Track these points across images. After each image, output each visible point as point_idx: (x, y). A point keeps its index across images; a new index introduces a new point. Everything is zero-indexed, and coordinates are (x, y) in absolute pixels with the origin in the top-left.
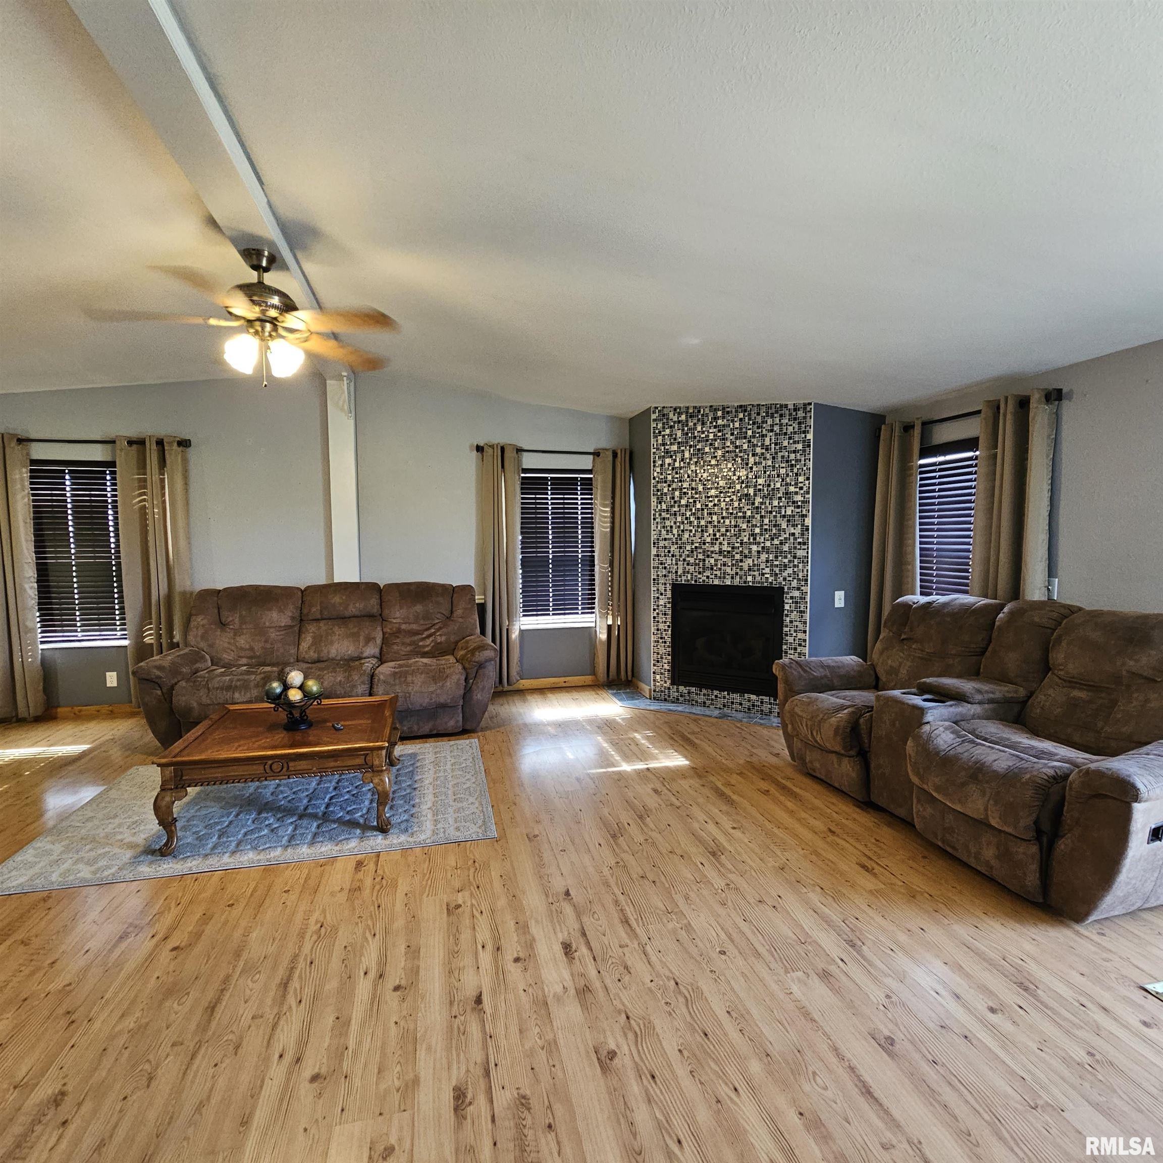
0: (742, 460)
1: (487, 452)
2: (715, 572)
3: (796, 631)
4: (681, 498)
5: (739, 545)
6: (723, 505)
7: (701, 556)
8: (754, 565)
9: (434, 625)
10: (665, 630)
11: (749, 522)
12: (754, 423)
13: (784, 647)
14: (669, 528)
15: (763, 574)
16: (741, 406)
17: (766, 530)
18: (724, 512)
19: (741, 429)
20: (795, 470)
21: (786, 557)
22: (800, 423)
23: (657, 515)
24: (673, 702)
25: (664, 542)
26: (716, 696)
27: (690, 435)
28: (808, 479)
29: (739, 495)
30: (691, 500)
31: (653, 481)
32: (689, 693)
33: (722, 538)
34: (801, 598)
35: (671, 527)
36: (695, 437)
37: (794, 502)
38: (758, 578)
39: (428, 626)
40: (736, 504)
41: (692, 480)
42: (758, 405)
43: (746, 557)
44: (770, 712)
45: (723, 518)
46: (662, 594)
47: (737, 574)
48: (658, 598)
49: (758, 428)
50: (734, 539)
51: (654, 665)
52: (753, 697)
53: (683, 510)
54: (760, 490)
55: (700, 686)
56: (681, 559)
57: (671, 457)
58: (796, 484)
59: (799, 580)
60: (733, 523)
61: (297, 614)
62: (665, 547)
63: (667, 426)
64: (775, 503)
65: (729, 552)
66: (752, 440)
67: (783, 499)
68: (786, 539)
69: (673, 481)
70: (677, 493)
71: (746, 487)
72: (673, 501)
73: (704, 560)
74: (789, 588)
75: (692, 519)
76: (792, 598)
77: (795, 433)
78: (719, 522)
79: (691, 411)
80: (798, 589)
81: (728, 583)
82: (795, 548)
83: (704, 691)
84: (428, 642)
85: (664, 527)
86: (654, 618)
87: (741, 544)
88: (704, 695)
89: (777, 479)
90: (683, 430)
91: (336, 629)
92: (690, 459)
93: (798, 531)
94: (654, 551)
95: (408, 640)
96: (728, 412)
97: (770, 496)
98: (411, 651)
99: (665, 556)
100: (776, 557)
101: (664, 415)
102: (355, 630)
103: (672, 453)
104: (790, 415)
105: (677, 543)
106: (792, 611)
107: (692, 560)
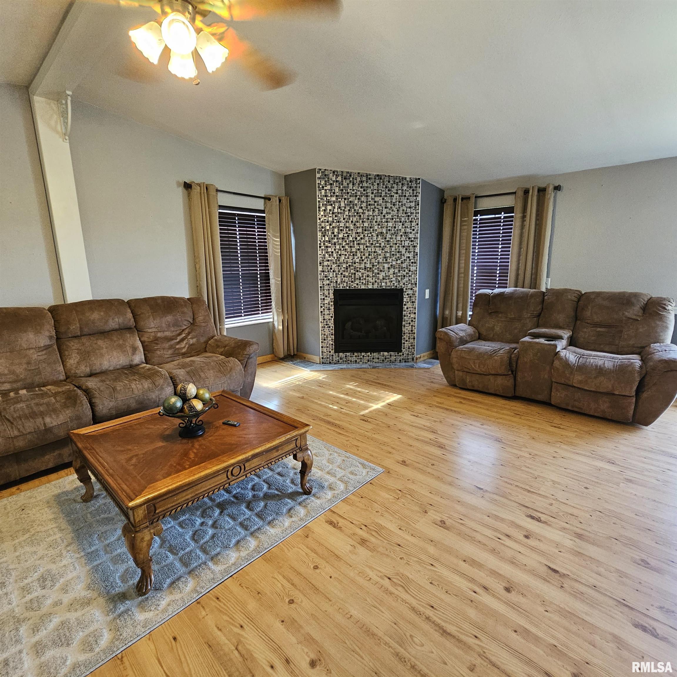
0: (379, 210)
1: (195, 189)
2: (362, 281)
3: (410, 313)
4: (339, 233)
5: (376, 264)
6: (367, 238)
7: (352, 271)
8: (386, 276)
9: (183, 330)
10: (329, 319)
11: (383, 249)
12: (386, 187)
13: (403, 323)
14: (330, 253)
15: (391, 281)
16: (378, 175)
17: (393, 255)
18: (367, 243)
19: (378, 190)
20: (410, 218)
21: (405, 271)
22: (413, 190)
23: (322, 245)
24: (335, 364)
25: (327, 262)
26: (363, 356)
27: (344, 191)
28: (418, 224)
29: (377, 232)
30: (346, 235)
31: (318, 221)
32: (346, 356)
33: (366, 259)
34: (413, 294)
35: (332, 252)
36: (348, 193)
37: (409, 238)
38: (389, 284)
39: (178, 332)
40: (375, 238)
41: (347, 222)
42: (389, 176)
43: (381, 271)
44: (396, 361)
45: (367, 247)
46: (326, 296)
47: (376, 282)
48: (324, 299)
49: (389, 190)
50: (373, 260)
51: (322, 342)
52: (386, 353)
53: (340, 241)
54: (389, 230)
55: (353, 351)
56: (340, 273)
57: (331, 205)
58: (411, 227)
59: (412, 284)
60: (373, 250)
62: (328, 266)
63: (328, 184)
64: (399, 238)
65: (370, 268)
66: (385, 198)
67: (403, 236)
68: (405, 260)
69: (333, 222)
70: (336, 230)
71: (381, 227)
72: (333, 235)
73: (355, 274)
74: (406, 289)
75: (347, 247)
76: (408, 294)
77: (410, 196)
78: (364, 249)
79: (345, 174)
80: (411, 289)
81: (370, 287)
82: (410, 265)
83: (356, 354)
84: (183, 345)
85: (327, 252)
86: (321, 312)
87: (378, 263)
88: (356, 356)
89: (399, 224)
90: (340, 187)
92: (345, 208)
93: (411, 255)
94: (320, 268)
95: (167, 345)
96: (370, 179)
97: (396, 234)
98: (172, 354)
99: (328, 271)
100: (399, 271)
101: (325, 175)
103: (332, 203)
104: (408, 184)
105: (336, 263)
106: (408, 302)
107: (347, 274)
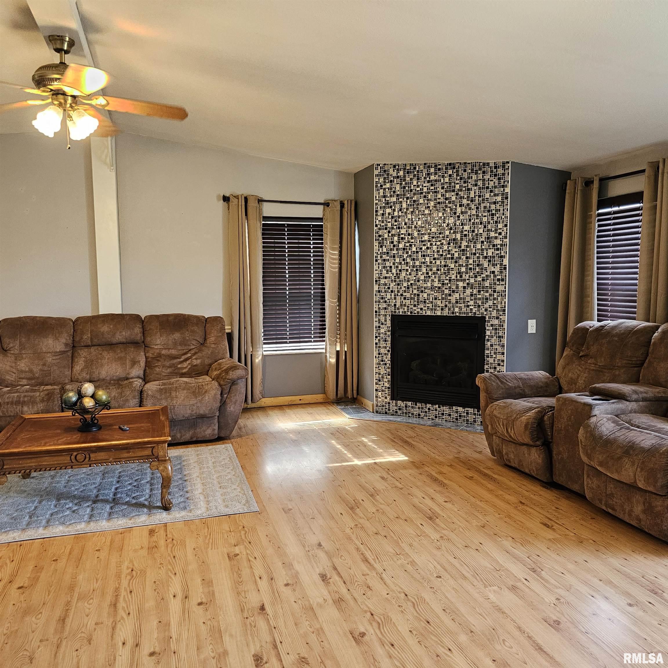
0: (451, 210)
1: (232, 202)
2: (428, 305)
3: (495, 353)
4: (399, 242)
5: (448, 281)
6: (435, 248)
7: (415, 292)
8: (460, 299)
9: (190, 350)
10: (385, 354)
11: (456, 262)
12: (461, 179)
13: (486, 367)
14: (388, 268)
15: (468, 306)
16: (450, 164)
17: (471, 269)
18: (436, 254)
19: (450, 183)
20: (495, 218)
21: (487, 292)
22: (499, 179)
23: (379, 258)
24: (392, 415)
25: (384, 280)
26: (429, 409)
27: (407, 188)
28: (506, 226)
29: (448, 239)
30: (408, 244)
31: (375, 228)
32: (406, 406)
33: (433, 276)
34: (500, 326)
35: (391, 267)
36: (411, 191)
37: (494, 246)
38: (464, 310)
39: (184, 351)
40: (445, 247)
41: (409, 227)
42: (465, 163)
43: (453, 291)
44: (475, 421)
45: (434, 259)
46: (382, 324)
47: (446, 306)
48: (379, 327)
49: (465, 182)
50: (443, 277)
51: (376, 384)
52: (460, 409)
53: (401, 252)
54: (465, 235)
55: (415, 401)
56: (399, 294)
57: (391, 207)
58: (496, 230)
59: (498, 310)
60: (443, 263)
61: (70, 342)
62: (386, 285)
63: (387, 181)
64: (479, 246)
65: (439, 288)
66: (460, 193)
67: (485, 243)
68: (487, 276)
69: (393, 228)
70: (396, 238)
71: (454, 232)
72: (392, 245)
73: (418, 295)
74: (489, 318)
75: (408, 260)
76: (492, 325)
77: (495, 187)
78: (431, 262)
79: (408, 168)
80: (497, 318)
81: (439, 313)
82: (495, 284)
83: (419, 405)
84: (185, 365)
85: (384, 267)
86: (376, 344)
87: (450, 280)
88: (419, 408)
89: (480, 226)
90: (401, 184)
91: (105, 354)
92: (407, 209)
93: (497, 269)
94: (376, 288)
95: (167, 364)
96: (439, 169)
97: (474, 241)
98: (171, 373)
99: (385, 292)
100: (479, 291)
101: (385, 171)
102: (123, 355)
103: (392, 204)
104: (492, 171)
105: (395, 281)
106: (492, 337)
107: (408, 295)
